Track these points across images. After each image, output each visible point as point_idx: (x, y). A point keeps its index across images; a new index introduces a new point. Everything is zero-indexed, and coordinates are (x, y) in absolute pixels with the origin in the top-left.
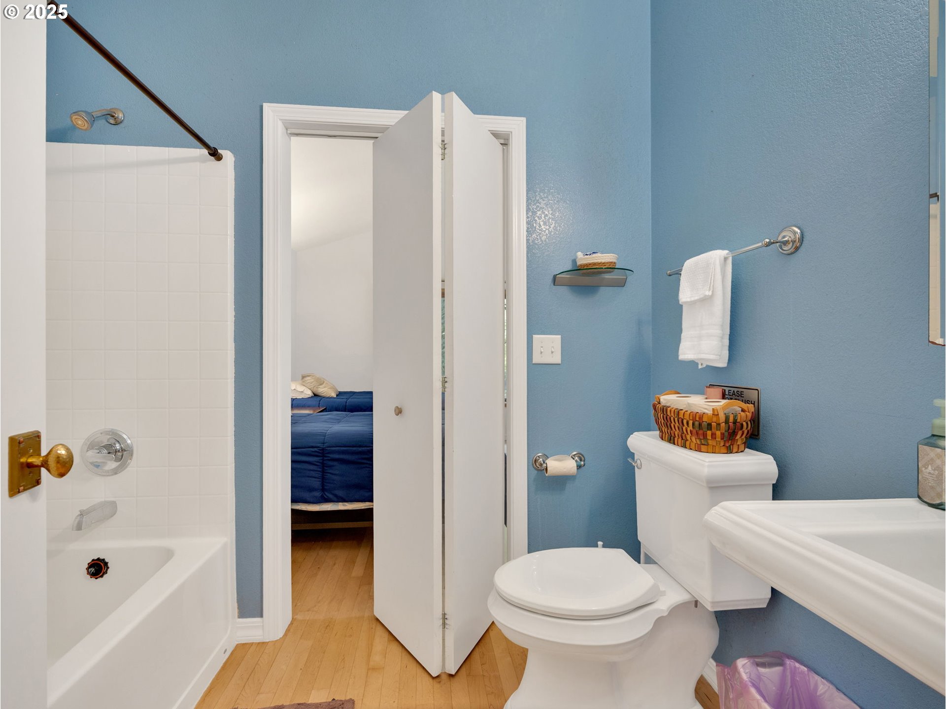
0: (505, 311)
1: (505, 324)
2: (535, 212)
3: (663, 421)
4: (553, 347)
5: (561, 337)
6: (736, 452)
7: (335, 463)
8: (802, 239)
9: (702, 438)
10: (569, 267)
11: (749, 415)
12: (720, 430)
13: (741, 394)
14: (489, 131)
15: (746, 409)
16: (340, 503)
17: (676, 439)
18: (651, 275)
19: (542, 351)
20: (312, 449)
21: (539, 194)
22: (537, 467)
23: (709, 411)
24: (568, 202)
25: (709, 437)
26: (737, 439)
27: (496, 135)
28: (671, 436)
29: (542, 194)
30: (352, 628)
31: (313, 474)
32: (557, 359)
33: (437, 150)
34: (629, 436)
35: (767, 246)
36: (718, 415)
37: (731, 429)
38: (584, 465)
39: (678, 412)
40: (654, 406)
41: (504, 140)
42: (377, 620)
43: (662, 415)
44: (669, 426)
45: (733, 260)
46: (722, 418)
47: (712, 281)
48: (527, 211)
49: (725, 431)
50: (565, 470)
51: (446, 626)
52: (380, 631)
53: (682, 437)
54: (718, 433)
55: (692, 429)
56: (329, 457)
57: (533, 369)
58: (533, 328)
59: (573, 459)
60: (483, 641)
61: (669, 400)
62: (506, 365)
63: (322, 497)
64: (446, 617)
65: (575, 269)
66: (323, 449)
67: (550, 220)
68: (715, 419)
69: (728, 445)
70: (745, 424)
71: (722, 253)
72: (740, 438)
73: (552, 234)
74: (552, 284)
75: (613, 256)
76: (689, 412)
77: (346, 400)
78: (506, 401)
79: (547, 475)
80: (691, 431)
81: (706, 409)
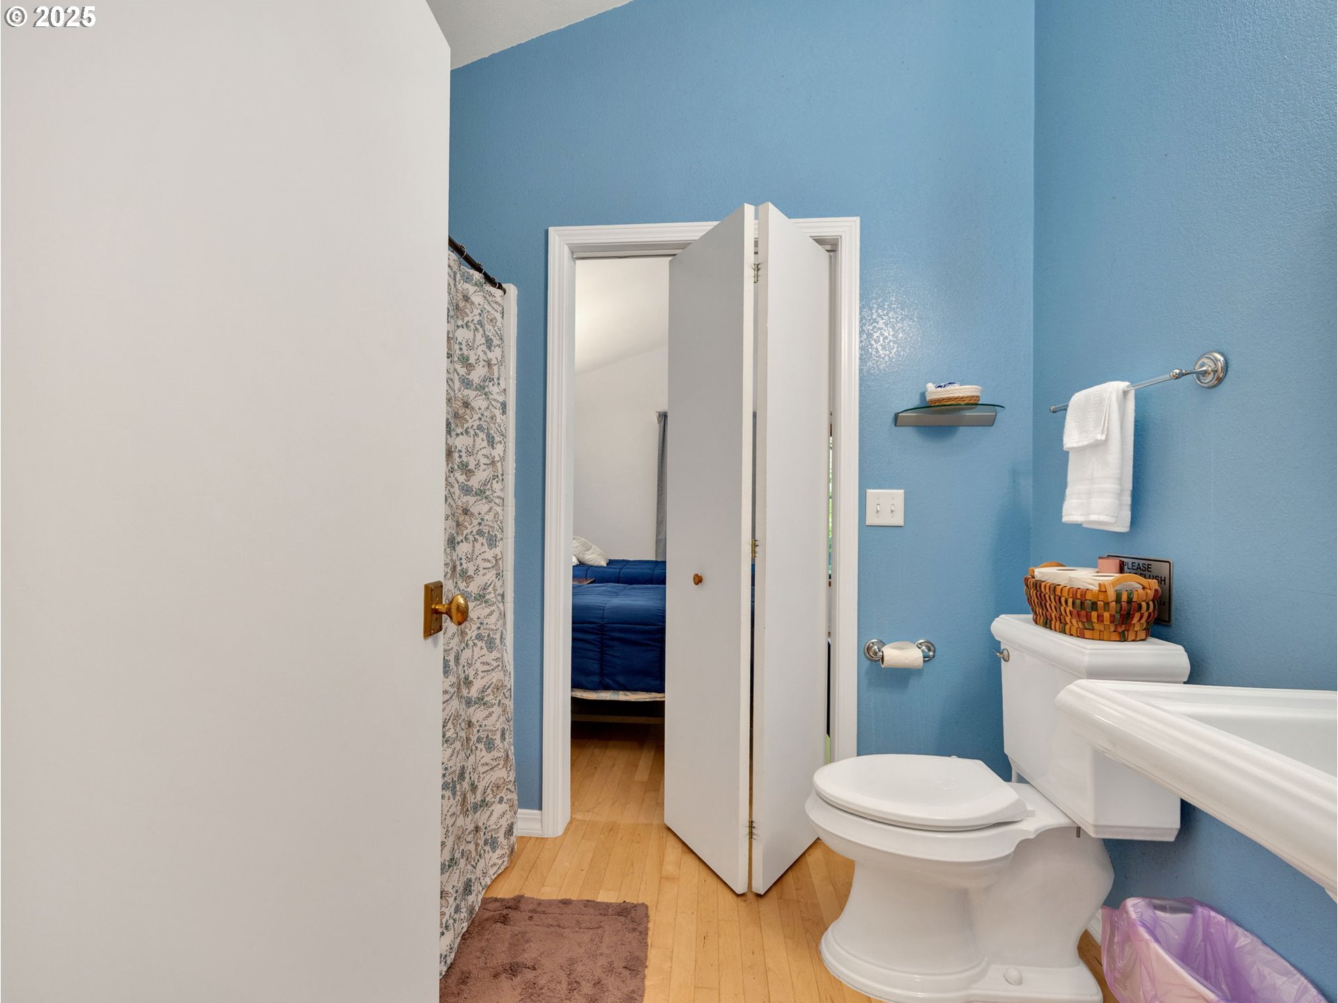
0: (831, 451)
1: (831, 471)
2: (871, 334)
3: (1036, 600)
4: (893, 505)
5: (905, 493)
6: (1133, 641)
7: (615, 643)
8: (1226, 367)
9: (1085, 620)
10: (915, 402)
11: (1151, 593)
12: (1109, 611)
13: (1148, 568)
14: (811, 237)
15: (1147, 586)
16: (621, 692)
17: (1053, 622)
18: (1032, 410)
19: (879, 509)
20: (590, 626)
21: (877, 312)
22: (871, 658)
23: (1095, 587)
24: (916, 319)
25: (1094, 619)
26: (1134, 624)
27: (820, 241)
28: (1047, 619)
29: (880, 311)
30: (639, 834)
31: (591, 654)
32: (899, 520)
33: (749, 273)
34: (993, 620)
35: (1177, 378)
36: (1106, 591)
37: (1124, 611)
38: (934, 656)
39: (1054, 588)
40: (1026, 580)
41: (831, 246)
42: (669, 829)
43: (1035, 592)
44: (1044, 606)
45: (1136, 394)
46: (1112, 595)
47: (1107, 421)
48: (860, 334)
49: (1116, 612)
50: (907, 661)
51: (754, 837)
52: (671, 841)
53: (1060, 620)
54: (1107, 615)
55: (1072, 609)
56: (607, 635)
57: (866, 530)
58: (868, 479)
59: (919, 648)
60: (797, 865)
61: (1046, 573)
62: (830, 528)
63: (601, 682)
64: (754, 825)
65: (926, 406)
66: (602, 626)
67: (891, 344)
68: (1101, 597)
69: (1120, 631)
70: (1144, 604)
71: (1118, 386)
72: (1137, 623)
73: (894, 360)
74: (893, 425)
75: (976, 388)
76: (1069, 587)
77: (618, 570)
78: (830, 578)
79: (883, 666)
80: (1071, 612)
81: (1091, 584)
